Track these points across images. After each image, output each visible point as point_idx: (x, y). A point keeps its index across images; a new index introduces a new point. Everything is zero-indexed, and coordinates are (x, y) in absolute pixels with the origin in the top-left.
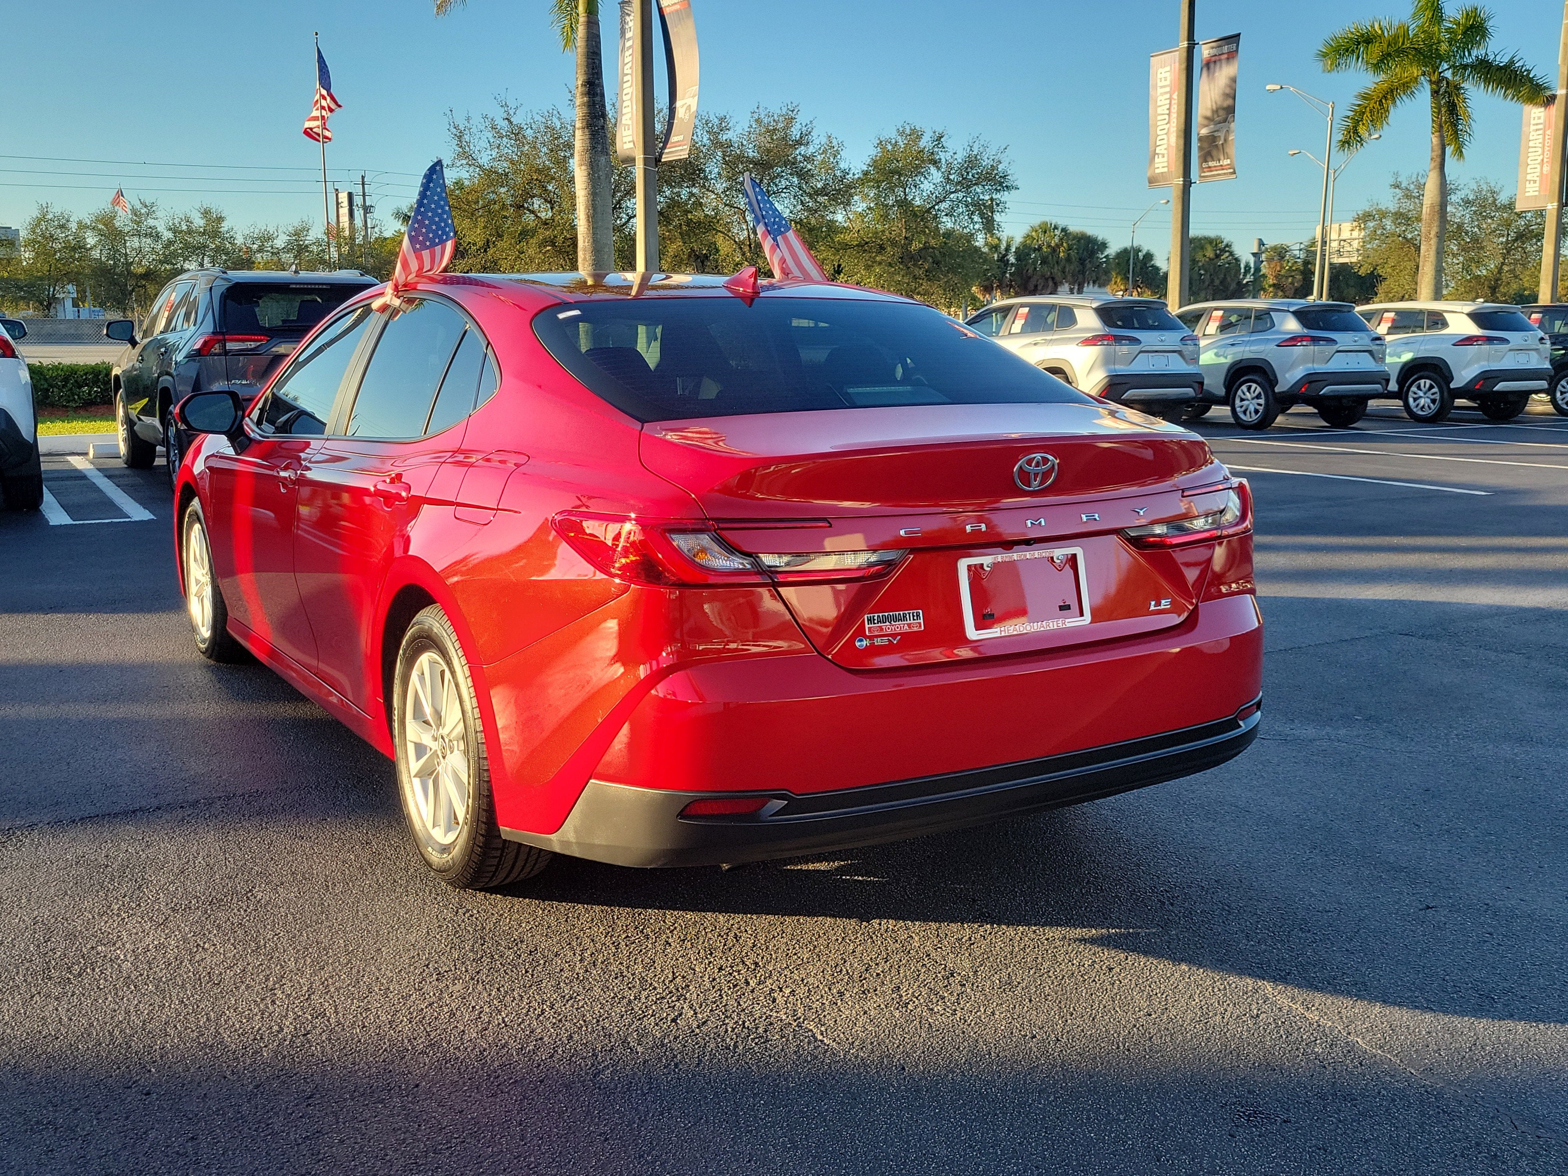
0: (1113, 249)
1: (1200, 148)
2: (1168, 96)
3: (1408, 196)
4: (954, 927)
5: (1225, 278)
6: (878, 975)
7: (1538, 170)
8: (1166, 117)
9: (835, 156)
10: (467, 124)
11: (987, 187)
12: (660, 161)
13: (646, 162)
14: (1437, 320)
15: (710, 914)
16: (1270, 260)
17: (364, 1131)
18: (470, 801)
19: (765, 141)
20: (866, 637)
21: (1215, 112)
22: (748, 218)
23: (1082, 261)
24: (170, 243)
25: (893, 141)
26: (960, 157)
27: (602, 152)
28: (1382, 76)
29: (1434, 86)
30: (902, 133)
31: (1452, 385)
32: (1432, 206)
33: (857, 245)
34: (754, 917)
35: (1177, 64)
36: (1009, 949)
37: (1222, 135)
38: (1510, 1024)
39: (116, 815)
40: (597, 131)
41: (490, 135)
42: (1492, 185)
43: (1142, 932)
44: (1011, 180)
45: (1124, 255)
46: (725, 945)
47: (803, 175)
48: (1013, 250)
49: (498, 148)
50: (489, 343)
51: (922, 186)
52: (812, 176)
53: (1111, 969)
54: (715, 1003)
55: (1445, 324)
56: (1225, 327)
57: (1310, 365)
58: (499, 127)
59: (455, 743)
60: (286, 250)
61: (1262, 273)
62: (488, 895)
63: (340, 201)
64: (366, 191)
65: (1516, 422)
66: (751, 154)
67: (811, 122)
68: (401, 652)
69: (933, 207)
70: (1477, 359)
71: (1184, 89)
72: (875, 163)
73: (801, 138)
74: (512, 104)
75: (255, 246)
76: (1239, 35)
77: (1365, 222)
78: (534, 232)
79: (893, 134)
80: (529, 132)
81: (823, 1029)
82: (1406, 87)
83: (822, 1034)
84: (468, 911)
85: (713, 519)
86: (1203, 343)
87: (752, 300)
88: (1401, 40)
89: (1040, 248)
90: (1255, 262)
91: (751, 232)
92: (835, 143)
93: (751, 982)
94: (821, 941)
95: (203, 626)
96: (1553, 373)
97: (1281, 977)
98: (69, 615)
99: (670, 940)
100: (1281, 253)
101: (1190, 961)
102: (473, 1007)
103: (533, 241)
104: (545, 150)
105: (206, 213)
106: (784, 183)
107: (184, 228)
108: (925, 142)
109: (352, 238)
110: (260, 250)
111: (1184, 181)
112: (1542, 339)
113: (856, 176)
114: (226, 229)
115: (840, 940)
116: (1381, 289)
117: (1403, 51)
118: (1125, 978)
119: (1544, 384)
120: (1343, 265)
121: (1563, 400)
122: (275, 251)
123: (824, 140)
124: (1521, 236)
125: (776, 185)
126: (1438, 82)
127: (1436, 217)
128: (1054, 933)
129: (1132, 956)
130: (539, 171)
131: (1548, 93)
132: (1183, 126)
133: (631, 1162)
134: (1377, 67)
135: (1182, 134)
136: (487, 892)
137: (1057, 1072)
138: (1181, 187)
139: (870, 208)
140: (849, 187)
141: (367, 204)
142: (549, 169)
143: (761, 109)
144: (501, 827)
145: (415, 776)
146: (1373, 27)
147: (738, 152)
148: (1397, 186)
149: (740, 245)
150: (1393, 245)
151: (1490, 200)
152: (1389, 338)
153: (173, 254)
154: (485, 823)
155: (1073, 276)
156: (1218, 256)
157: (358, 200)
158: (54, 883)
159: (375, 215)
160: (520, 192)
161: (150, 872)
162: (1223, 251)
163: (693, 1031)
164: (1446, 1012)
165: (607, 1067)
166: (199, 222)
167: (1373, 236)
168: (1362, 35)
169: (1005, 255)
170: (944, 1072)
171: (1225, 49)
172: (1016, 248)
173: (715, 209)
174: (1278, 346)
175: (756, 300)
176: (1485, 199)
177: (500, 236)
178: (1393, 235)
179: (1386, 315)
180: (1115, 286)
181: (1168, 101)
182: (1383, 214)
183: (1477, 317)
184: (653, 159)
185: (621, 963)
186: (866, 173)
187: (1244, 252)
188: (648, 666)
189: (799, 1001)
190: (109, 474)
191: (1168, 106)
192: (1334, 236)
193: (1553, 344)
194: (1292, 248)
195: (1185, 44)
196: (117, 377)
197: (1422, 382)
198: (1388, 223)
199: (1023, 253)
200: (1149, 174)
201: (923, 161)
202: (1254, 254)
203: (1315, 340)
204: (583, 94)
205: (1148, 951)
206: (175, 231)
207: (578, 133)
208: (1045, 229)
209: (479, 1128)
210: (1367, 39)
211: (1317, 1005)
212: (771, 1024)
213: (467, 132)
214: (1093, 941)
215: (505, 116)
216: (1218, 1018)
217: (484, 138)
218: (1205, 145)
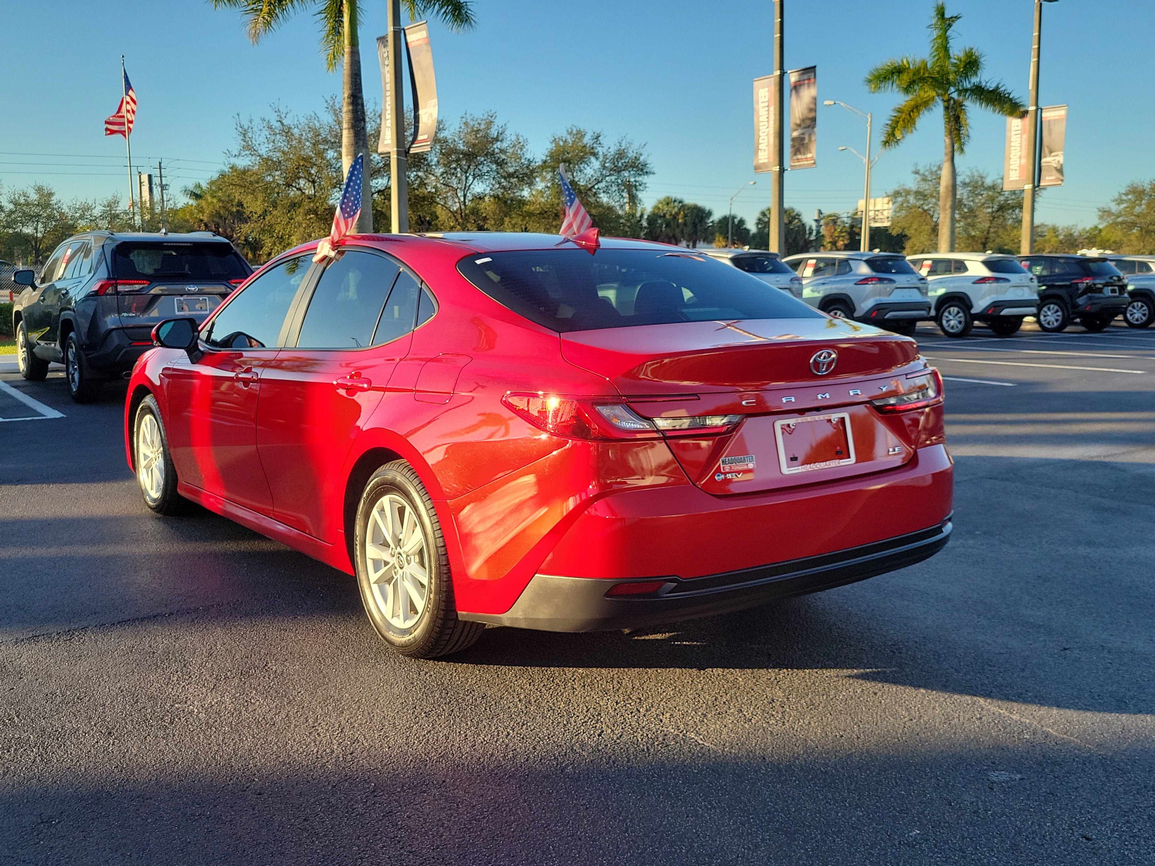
0: (716, 216)
1: (793, 146)
2: (767, 109)
3: (925, 180)
4: (763, 671)
5: (796, 237)
6: (724, 703)
7: (1018, 162)
8: (766, 123)
9: (522, 149)
10: (250, 125)
11: (632, 172)
12: (408, 152)
13: (399, 153)
14: (960, 266)
15: (595, 669)
16: (827, 224)
17: (421, 810)
18: (432, 596)
19: (471, 139)
20: (722, 473)
21: (803, 120)
22: (459, 194)
23: (695, 225)
24: (12, 212)
25: (564, 139)
26: (613, 151)
27: (363, 145)
28: (910, 97)
29: (946, 104)
30: (570, 133)
31: (973, 311)
32: (947, 187)
33: (539, 214)
34: (626, 670)
35: (773, 86)
36: (804, 684)
37: (807, 136)
38: (1141, 717)
39: (143, 619)
40: (359, 131)
41: (267, 133)
42: (981, 172)
43: (888, 670)
44: (650, 167)
45: (725, 221)
46: (613, 688)
47: (500, 164)
48: (646, 217)
49: (273, 142)
50: (422, 281)
51: (585, 171)
52: (506, 163)
53: (876, 694)
54: (623, 723)
55: (966, 269)
56: (817, 270)
57: (878, 298)
58: (273, 127)
59: (412, 557)
60: (102, 217)
61: (821, 234)
62: (436, 662)
63: (142, 181)
64: (163, 173)
65: (1014, 337)
66: (462, 147)
67: (505, 125)
68: (365, 495)
69: (593, 186)
70: (990, 292)
71: (778, 104)
72: (551, 155)
73: (498, 136)
74: (283, 110)
75: (78, 215)
76: (815, 67)
77: (896, 198)
78: (300, 205)
79: (564, 134)
80: (296, 131)
81: (701, 737)
82: (925, 104)
83: (702, 740)
84: (426, 673)
85: (624, 396)
86: (804, 282)
87: (595, 250)
88: (922, 71)
89: (664, 216)
90: (817, 226)
91: (462, 204)
92: (521, 140)
93: (641, 710)
94: (677, 683)
95: (152, 489)
96: (1039, 302)
97: (988, 695)
98: (34, 486)
99: (575, 686)
100: (834, 220)
101: (925, 687)
102: (460, 732)
103: (301, 210)
104: (308, 144)
105: (39, 190)
106: (485, 169)
107: (22, 201)
108: (587, 140)
109: (152, 208)
110: (82, 217)
111: (780, 168)
112: (1032, 279)
113: (537, 164)
114: (55, 202)
115: (690, 682)
116: (908, 245)
117: (924, 79)
118: (887, 698)
119: (1034, 310)
120: (877, 228)
121: (1045, 320)
122: (93, 218)
123: (514, 138)
124: (1002, 208)
125: (480, 171)
126: (948, 101)
127: (950, 194)
128: (832, 672)
129: (886, 686)
130: (304, 159)
131: (1022, 109)
132: (777, 130)
133: (610, 820)
134: (907, 90)
135: (777, 135)
136: (434, 660)
137: (866, 757)
138: (778, 173)
139: (547, 187)
140: (532, 171)
141: (164, 183)
142: (311, 158)
143: (468, 115)
144: (459, 612)
145: (374, 583)
146: (903, 62)
147: (452, 146)
148: (917, 172)
149: (454, 213)
150: (915, 214)
151: (980, 183)
152: (930, 278)
153: (15, 221)
154: (444, 610)
155: (689, 235)
156: (790, 222)
157: (156, 180)
158: (122, 665)
159: (170, 191)
160: (291, 175)
161: (187, 656)
162: (794, 218)
163: (615, 742)
164: (1099, 711)
165: (567, 765)
166: (34, 197)
167: (901, 207)
168: (895, 68)
169: (640, 221)
170: (792, 759)
171: (806, 77)
172: (648, 216)
173: (435, 187)
174: (856, 284)
175: (598, 250)
176: (977, 182)
177: (275, 207)
178: (915, 207)
179: (926, 262)
180: (719, 243)
181: (767, 113)
182: (908, 192)
183: (989, 264)
184: (403, 151)
185: (548, 702)
186: (545, 162)
187: (809, 219)
188: (578, 496)
189: (679, 721)
190: (15, 385)
191: (767, 116)
192: (871, 207)
193: (1039, 282)
194: (842, 216)
195: (778, 73)
196: (18, 313)
197: (952, 309)
198: (912, 199)
199: (653, 219)
200: (755, 163)
201: (586, 154)
202: (816, 221)
203: (881, 280)
204: (349, 104)
205: (895, 681)
206: (16, 204)
207: (345, 133)
208: (668, 202)
209: (499, 805)
210: (898, 71)
211: (1016, 709)
212: (665, 735)
213: (250, 130)
214: (857, 677)
215: (278, 119)
216: (956, 720)
217: (263, 135)
218: (797, 144)
